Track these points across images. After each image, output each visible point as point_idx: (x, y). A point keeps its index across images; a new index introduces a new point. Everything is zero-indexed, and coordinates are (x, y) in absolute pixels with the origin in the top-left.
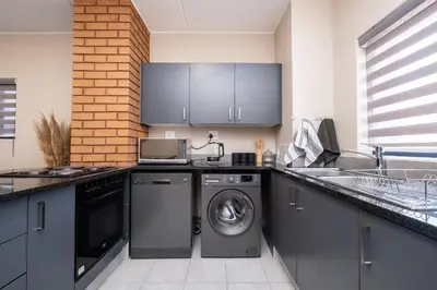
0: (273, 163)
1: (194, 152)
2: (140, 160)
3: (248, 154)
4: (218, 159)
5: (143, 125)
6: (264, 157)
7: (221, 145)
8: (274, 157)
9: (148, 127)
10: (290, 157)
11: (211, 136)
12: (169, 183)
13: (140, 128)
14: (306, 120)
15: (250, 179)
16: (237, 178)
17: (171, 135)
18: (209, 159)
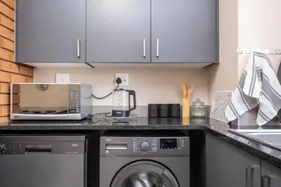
0: (206, 118)
1: (95, 103)
2: (13, 116)
3: (170, 106)
4: (128, 113)
5: (19, 64)
6: (192, 109)
7: (132, 93)
8: (207, 109)
9: (32, 68)
10: (235, 112)
11: (119, 81)
12: (49, 150)
13: (15, 68)
14: (260, 55)
15: (173, 145)
16: (153, 143)
17: (63, 79)
18: (115, 113)
